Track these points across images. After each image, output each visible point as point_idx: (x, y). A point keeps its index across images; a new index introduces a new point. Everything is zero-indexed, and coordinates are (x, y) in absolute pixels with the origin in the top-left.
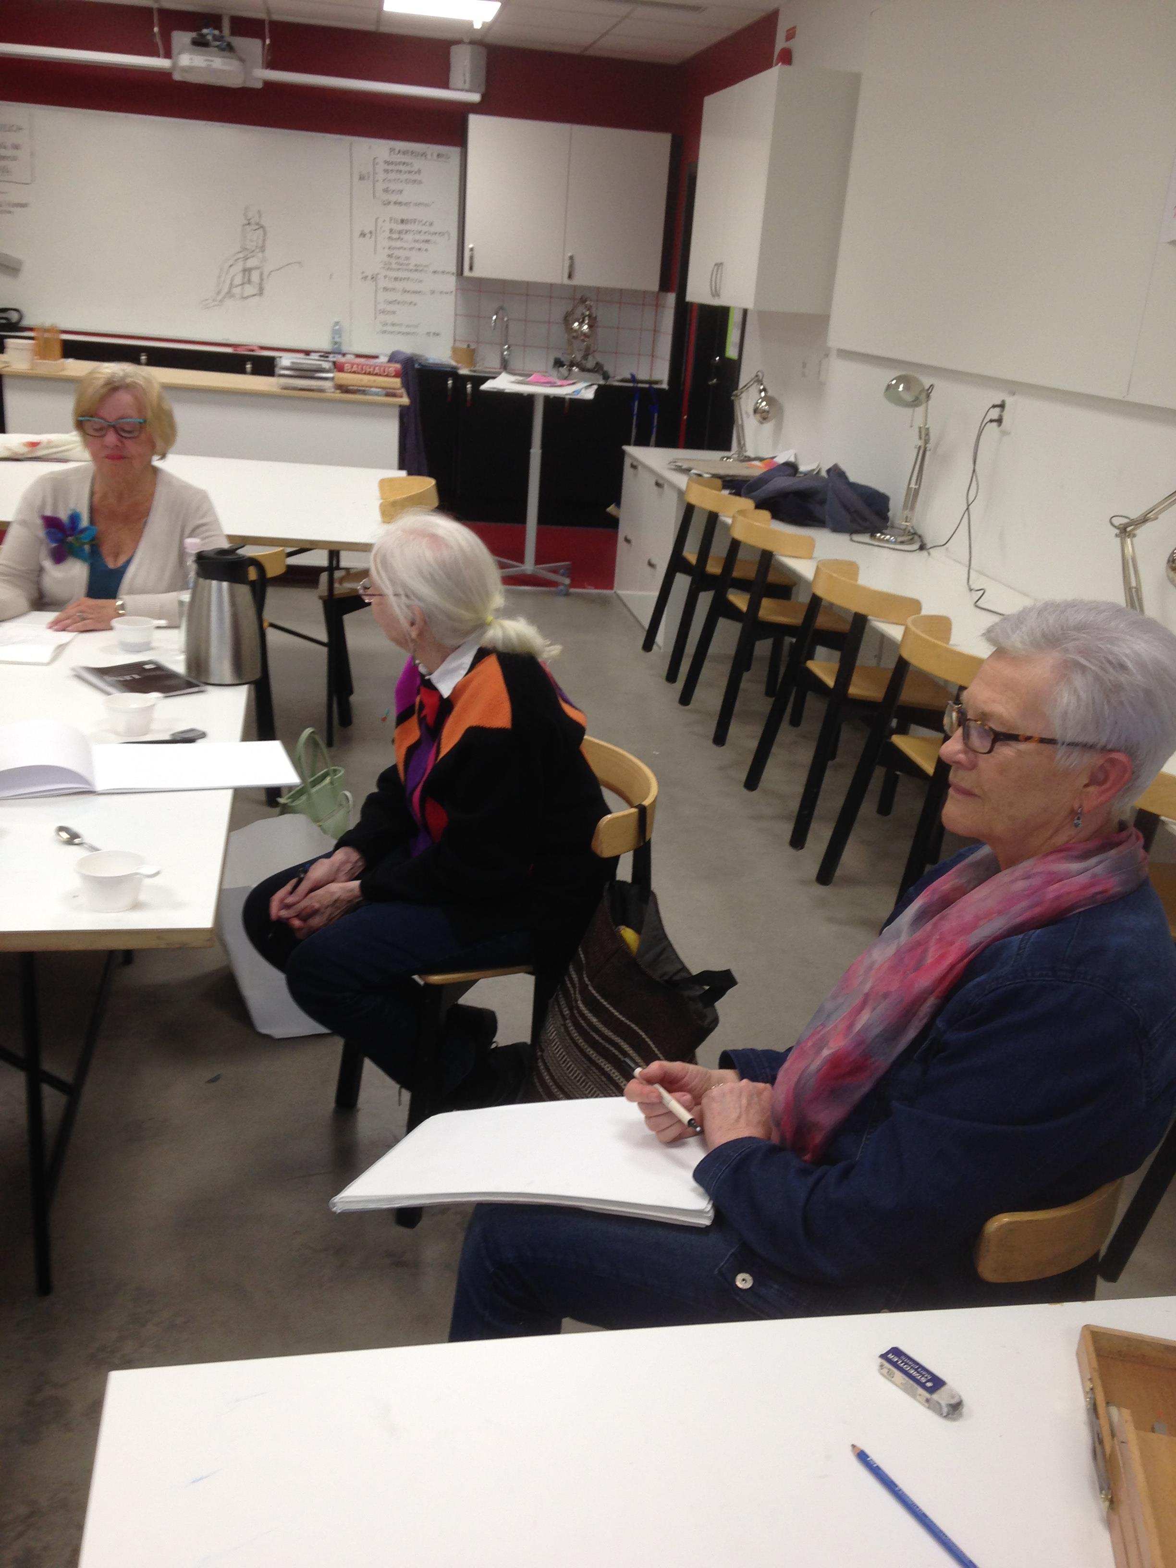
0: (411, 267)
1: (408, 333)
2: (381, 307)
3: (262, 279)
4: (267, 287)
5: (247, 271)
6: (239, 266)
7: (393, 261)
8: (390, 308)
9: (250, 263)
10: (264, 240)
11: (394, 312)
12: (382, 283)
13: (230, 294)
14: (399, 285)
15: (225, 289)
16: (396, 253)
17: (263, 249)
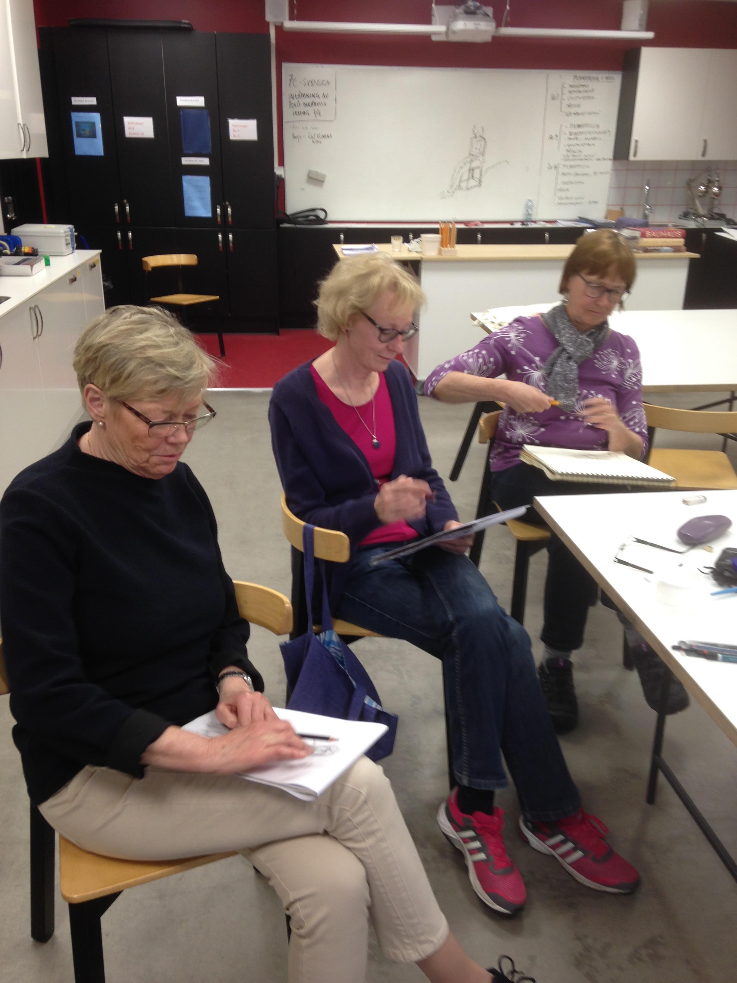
0: (583, 158)
1: (577, 203)
2: (559, 187)
3: (481, 175)
4: (484, 180)
5: (472, 170)
6: (467, 167)
7: (569, 154)
8: (565, 187)
9: (474, 165)
10: (484, 148)
11: (568, 190)
12: (561, 170)
13: (459, 187)
14: (572, 171)
15: (457, 183)
16: (573, 148)
17: (483, 154)
